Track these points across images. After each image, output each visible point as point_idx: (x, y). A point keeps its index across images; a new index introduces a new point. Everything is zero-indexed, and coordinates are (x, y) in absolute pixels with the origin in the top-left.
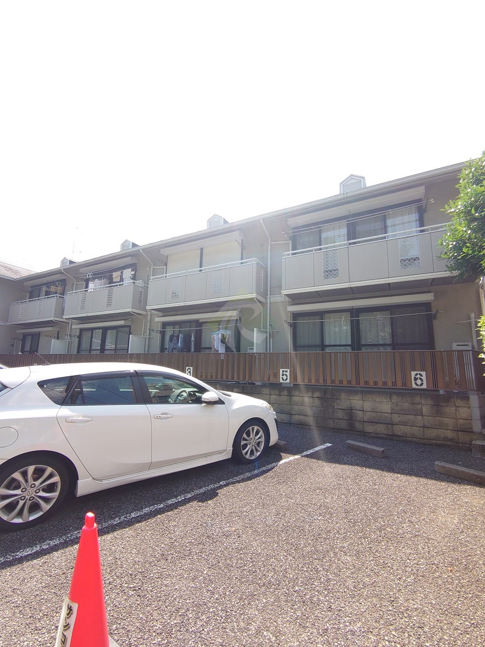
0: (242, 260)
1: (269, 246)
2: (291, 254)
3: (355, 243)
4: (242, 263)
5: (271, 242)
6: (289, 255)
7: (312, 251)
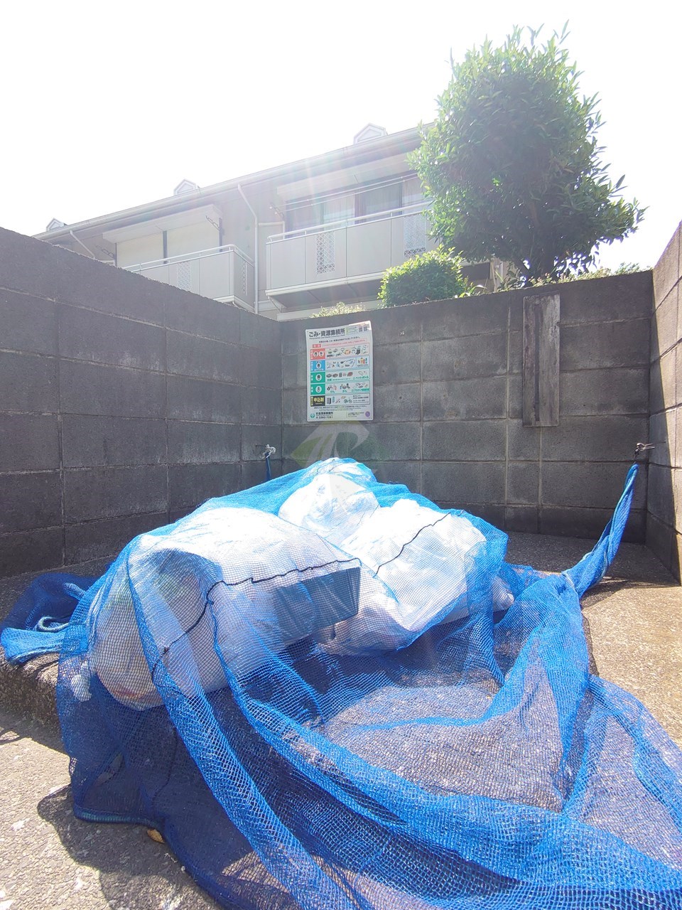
0: (221, 245)
1: (256, 229)
2: (284, 237)
3: (364, 220)
4: (221, 250)
5: (258, 222)
6: (282, 237)
7: (303, 233)
